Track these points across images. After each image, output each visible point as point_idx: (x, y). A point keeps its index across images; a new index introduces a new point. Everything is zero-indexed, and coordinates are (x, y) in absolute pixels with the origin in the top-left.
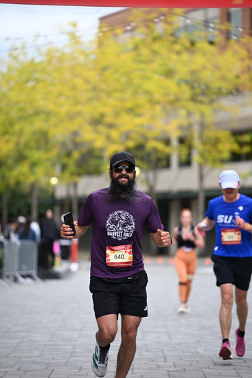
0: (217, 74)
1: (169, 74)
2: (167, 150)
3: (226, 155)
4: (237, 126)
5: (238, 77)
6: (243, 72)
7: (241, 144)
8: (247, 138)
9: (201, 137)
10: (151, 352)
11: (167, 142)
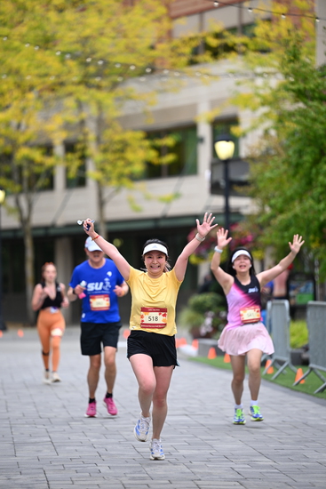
0: (122, 43)
1: (47, 42)
2: (49, 161)
3: (138, 168)
4: (152, 123)
5: (152, 48)
6: (160, 40)
7: (161, 151)
8: (169, 141)
9: (98, 140)
10: (26, 474)
11: (48, 149)
